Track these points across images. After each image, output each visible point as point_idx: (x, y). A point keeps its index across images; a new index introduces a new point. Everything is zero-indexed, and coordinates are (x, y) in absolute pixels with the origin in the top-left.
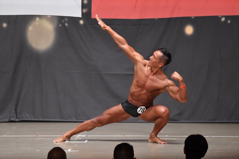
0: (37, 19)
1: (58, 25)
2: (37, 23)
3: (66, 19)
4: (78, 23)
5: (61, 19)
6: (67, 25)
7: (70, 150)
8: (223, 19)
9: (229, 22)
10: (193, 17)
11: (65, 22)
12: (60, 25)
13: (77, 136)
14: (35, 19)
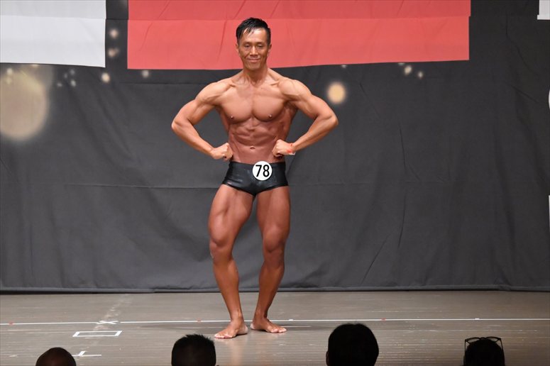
0: (10, 71)
1: (54, 85)
2: (9, 81)
3: (73, 72)
4: (99, 80)
5: (60, 71)
6: (73, 83)
7: (82, 353)
8: (408, 70)
9: (420, 75)
10: (344, 66)
11: (70, 77)
12: (60, 85)
13: (98, 323)
14: (5, 72)
